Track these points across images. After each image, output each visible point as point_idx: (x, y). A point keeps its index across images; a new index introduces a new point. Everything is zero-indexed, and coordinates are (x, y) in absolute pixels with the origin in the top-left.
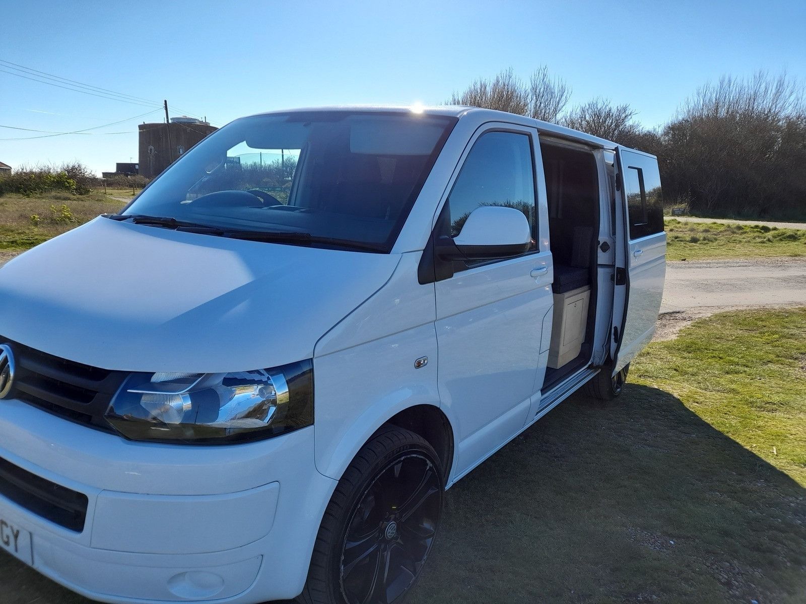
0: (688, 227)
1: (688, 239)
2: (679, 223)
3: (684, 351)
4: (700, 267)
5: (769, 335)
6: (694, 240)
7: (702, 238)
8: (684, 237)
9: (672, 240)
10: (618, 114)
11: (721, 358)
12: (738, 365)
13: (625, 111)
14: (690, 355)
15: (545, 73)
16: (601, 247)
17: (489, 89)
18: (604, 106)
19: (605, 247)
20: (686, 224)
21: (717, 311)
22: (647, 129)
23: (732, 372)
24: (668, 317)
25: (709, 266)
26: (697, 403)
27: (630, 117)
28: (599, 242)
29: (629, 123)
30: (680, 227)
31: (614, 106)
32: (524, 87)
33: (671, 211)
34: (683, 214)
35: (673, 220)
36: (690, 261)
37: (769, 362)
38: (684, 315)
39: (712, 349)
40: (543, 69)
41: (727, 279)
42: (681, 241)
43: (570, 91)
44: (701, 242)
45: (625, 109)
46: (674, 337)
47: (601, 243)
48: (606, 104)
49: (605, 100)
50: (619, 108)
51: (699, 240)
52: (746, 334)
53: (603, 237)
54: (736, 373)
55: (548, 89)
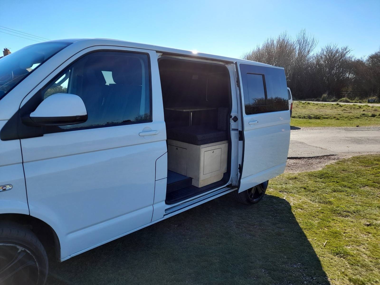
0: (374, 109)
1: (370, 115)
2: (369, 106)
3: (318, 177)
4: (363, 130)
5: (376, 170)
6: (373, 116)
7: (378, 115)
8: (368, 115)
9: (361, 116)
10: (342, 51)
11: (337, 182)
12: (345, 187)
13: (346, 50)
14: (321, 180)
15: (304, 32)
16: (233, 119)
17: (275, 42)
18: (334, 48)
19: (235, 119)
20: (373, 107)
21: (356, 155)
22: (357, 58)
23: (338, 191)
24: (326, 157)
25: (368, 129)
26: (301, 209)
27: (349, 52)
28: (231, 117)
29: (348, 55)
30: (369, 109)
31: (340, 47)
32: (293, 40)
33: (367, 100)
34: (374, 102)
35: (366, 105)
36: (361, 127)
37: (366, 185)
38: (336, 157)
39: (336, 177)
40: (303, 31)
41: (375, 137)
42: (366, 116)
43: (318, 41)
44: (377, 117)
45: (346, 49)
46: (320, 169)
47: (233, 117)
48: (335, 46)
49: (335, 44)
50: (343, 48)
51: (376, 116)
52: (363, 168)
53: (233, 114)
54: (340, 192)
55: (305, 41)
